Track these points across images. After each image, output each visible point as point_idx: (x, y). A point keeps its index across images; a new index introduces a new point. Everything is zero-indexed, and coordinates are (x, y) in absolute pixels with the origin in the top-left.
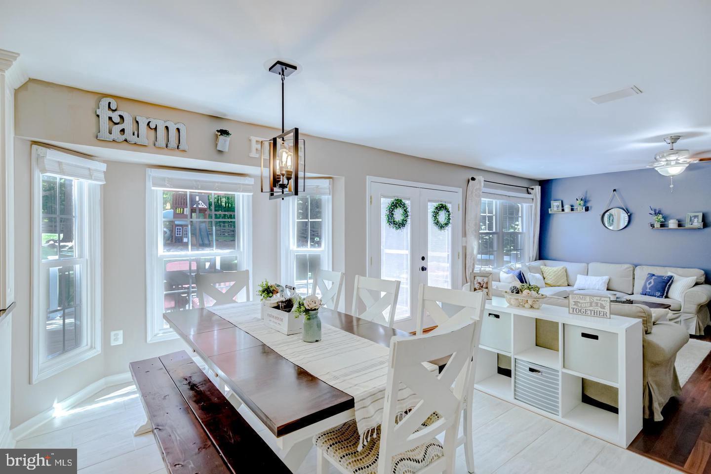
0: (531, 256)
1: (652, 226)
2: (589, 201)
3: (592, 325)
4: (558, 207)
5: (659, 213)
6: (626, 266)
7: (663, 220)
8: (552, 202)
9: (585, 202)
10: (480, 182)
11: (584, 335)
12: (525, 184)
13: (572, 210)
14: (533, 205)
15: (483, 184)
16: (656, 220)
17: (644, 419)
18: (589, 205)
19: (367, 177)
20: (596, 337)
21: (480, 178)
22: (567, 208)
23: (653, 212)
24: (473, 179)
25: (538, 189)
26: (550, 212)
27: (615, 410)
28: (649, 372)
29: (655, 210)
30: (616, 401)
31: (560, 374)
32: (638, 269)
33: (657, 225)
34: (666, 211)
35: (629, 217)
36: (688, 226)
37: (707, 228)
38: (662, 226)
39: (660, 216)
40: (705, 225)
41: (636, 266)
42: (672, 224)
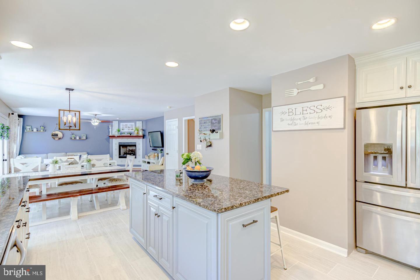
1: (71, 138)
4: (30, 129)
6: (63, 153)
7: (75, 136)
8: (26, 126)
9: (44, 128)
13: (37, 131)
18: (46, 129)
22: (35, 130)
23: (71, 134)
24: (13, 114)
25: (21, 119)
32: (68, 154)
33: (73, 138)
34: (76, 134)
35: (63, 135)
36: (82, 139)
37: (87, 140)
38: (74, 138)
39: (74, 135)
40: (87, 138)
41: (66, 153)
42: (78, 138)
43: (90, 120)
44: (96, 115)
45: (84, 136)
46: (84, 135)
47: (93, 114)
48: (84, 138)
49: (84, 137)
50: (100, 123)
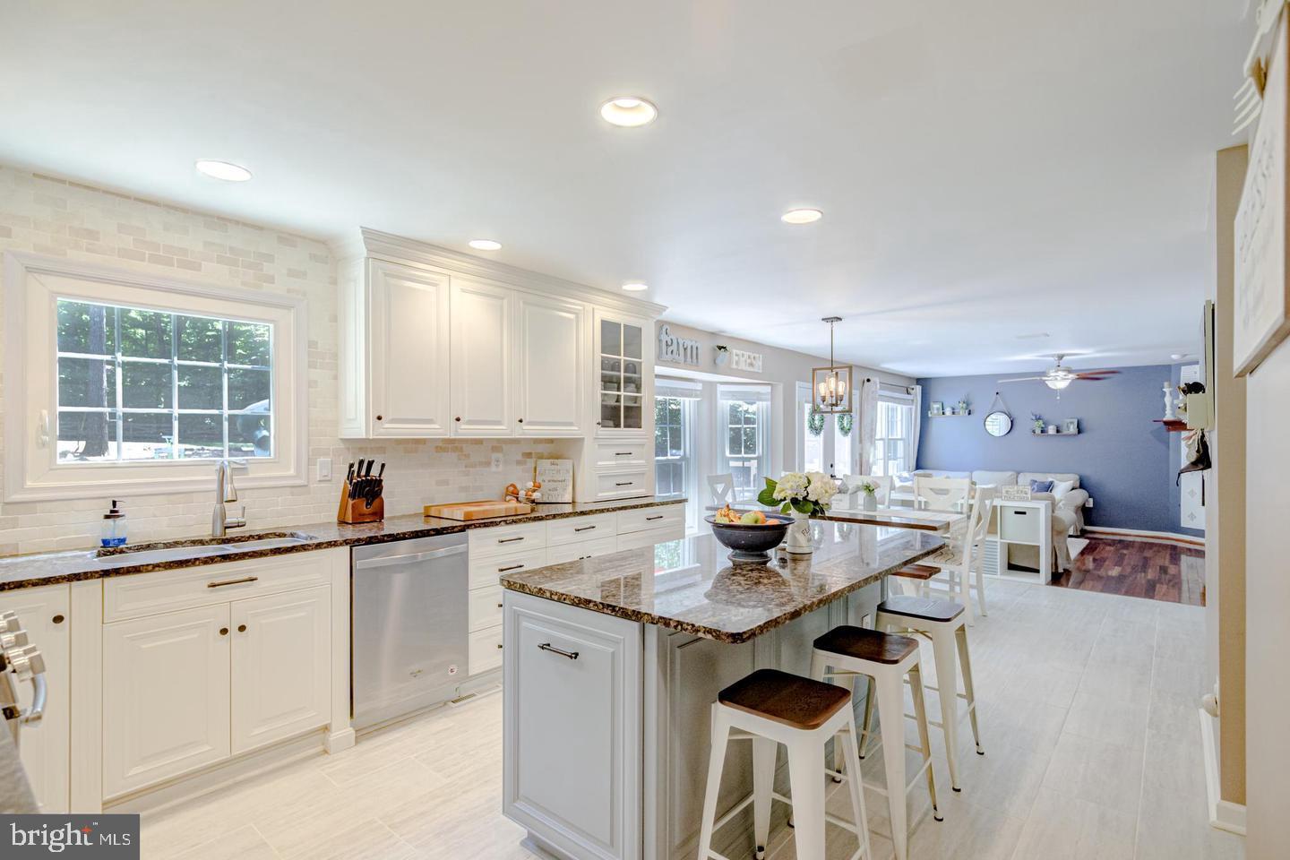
0: (911, 466)
1: (1034, 432)
2: (971, 404)
3: (1021, 505)
4: (938, 409)
5: (1039, 419)
6: (1010, 473)
7: (1043, 426)
8: (932, 404)
9: (968, 405)
10: (875, 382)
11: (1016, 513)
12: (905, 383)
13: (953, 413)
14: (914, 407)
15: (878, 386)
16: (1037, 426)
17: (1052, 573)
18: (971, 408)
19: (797, 382)
20: (1024, 513)
21: (876, 379)
22: (948, 411)
23: (1034, 418)
24: (868, 380)
25: (918, 389)
26: (930, 415)
27: (1037, 571)
28: (1055, 538)
29: (1036, 416)
30: (1038, 562)
31: (999, 544)
32: (1021, 476)
33: (1038, 431)
34: (1046, 417)
35: (1012, 422)
36: (1065, 432)
37: (1081, 435)
38: (1042, 432)
39: (1041, 422)
40: (1079, 432)
41: (1018, 473)
42: (1051, 430)
43: (1044, 374)
44: (1061, 357)
45: (1072, 423)
46: (1072, 420)
47: (1053, 356)
48: (1073, 429)
49: (1072, 427)
50: (1073, 380)
